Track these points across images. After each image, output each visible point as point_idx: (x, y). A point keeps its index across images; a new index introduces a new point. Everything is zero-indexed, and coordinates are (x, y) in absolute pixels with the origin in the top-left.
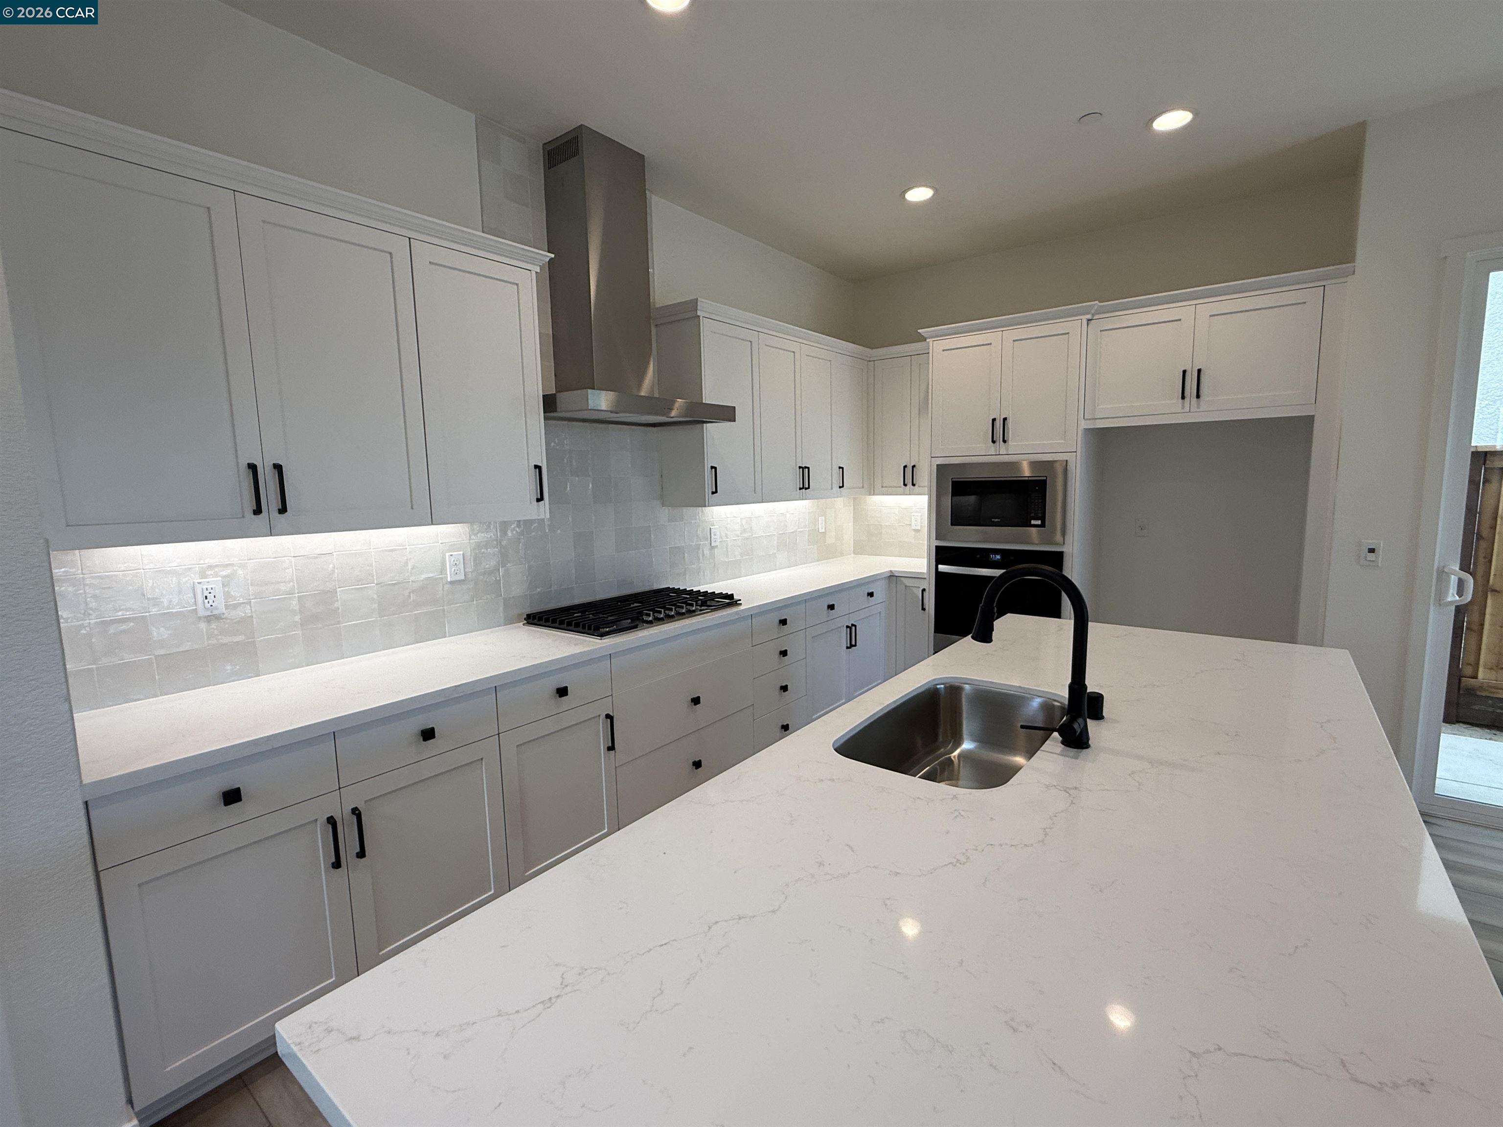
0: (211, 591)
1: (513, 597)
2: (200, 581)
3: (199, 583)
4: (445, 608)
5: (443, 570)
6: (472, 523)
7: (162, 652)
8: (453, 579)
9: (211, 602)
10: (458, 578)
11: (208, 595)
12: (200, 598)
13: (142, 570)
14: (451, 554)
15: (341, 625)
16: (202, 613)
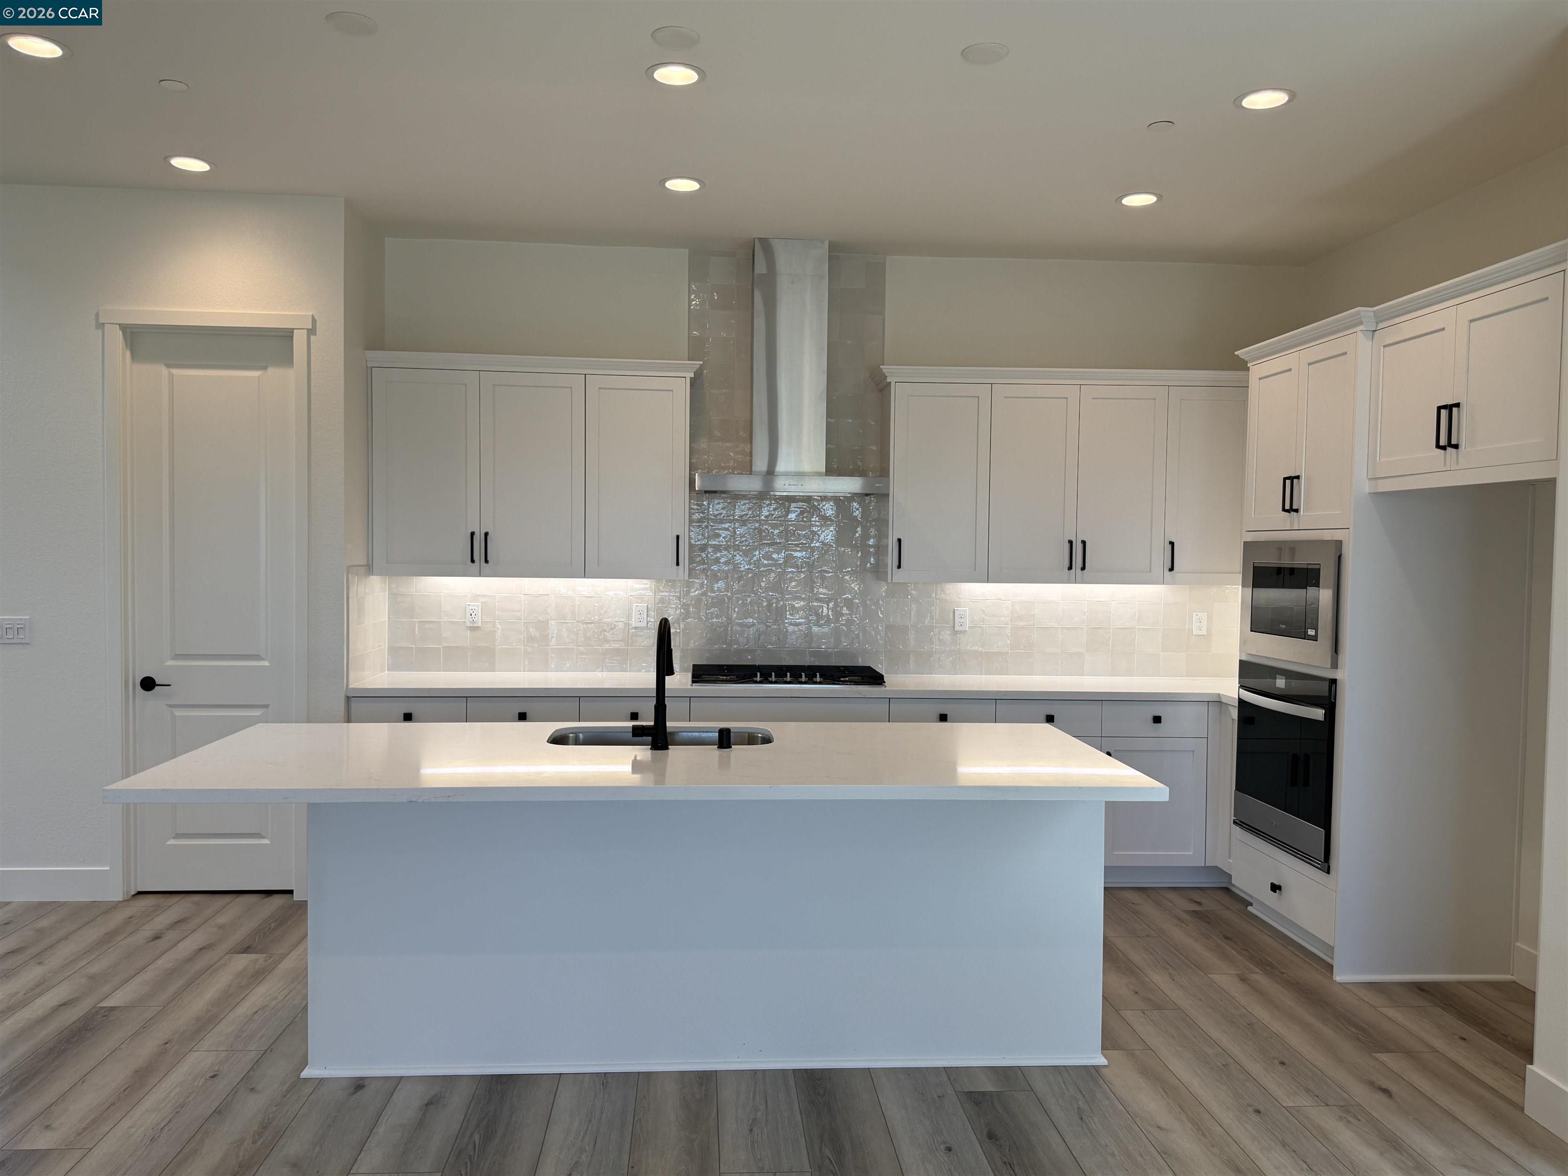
0: (474, 611)
1: (691, 649)
2: (469, 604)
3: (469, 605)
4: (629, 648)
5: (629, 616)
6: (659, 580)
7: (445, 645)
8: (637, 625)
9: (473, 618)
10: (639, 625)
11: (472, 613)
12: (468, 615)
13: (442, 594)
14: (637, 605)
15: (549, 647)
16: (468, 624)
